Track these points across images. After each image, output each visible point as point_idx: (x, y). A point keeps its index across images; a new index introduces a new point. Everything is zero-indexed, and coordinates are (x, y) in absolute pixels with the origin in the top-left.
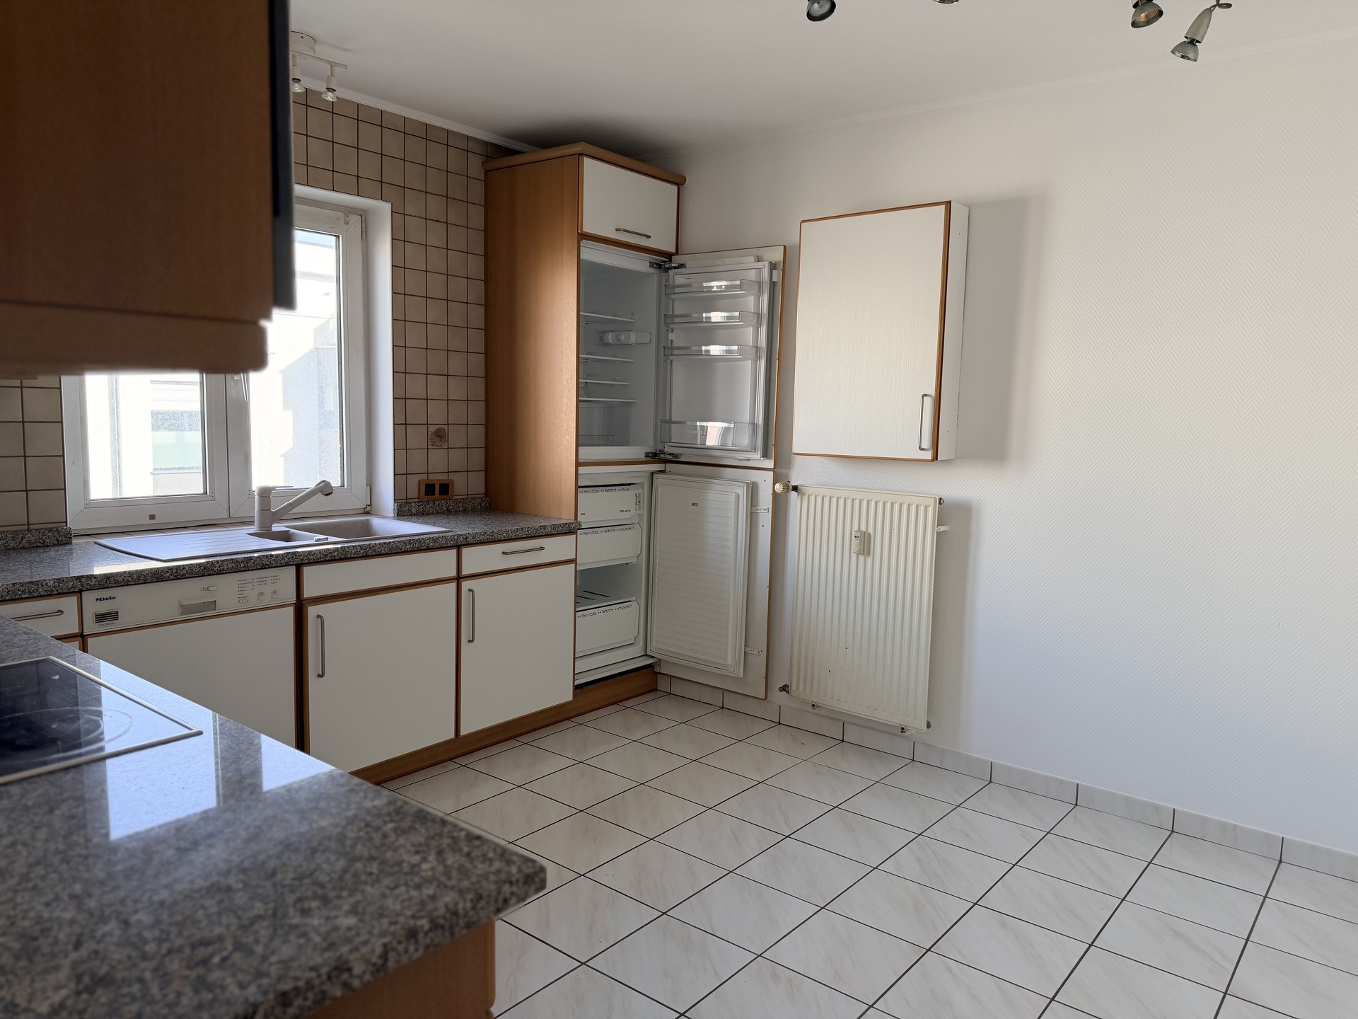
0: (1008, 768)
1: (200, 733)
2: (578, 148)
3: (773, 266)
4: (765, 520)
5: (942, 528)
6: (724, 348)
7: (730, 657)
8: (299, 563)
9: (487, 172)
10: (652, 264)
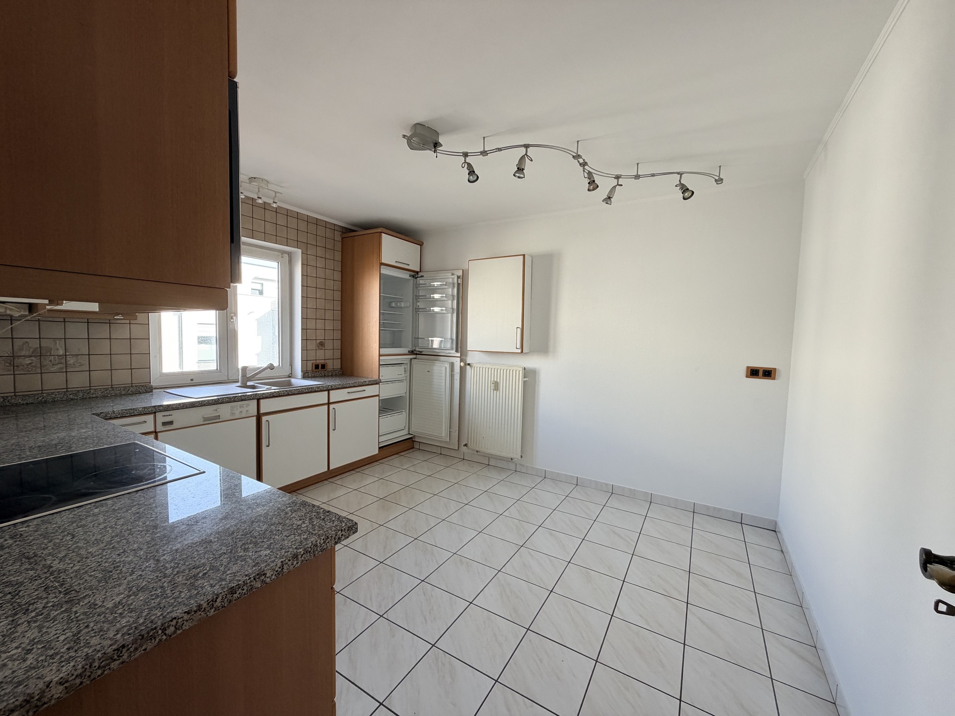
0: (552, 472)
1: (204, 472)
2: (380, 230)
3: (458, 277)
4: (457, 377)
5: (525, 379)
6: (440, 308)
7: (444, 433)
8: (259, 398)
9: (342, 238)
10: (410, 276)
